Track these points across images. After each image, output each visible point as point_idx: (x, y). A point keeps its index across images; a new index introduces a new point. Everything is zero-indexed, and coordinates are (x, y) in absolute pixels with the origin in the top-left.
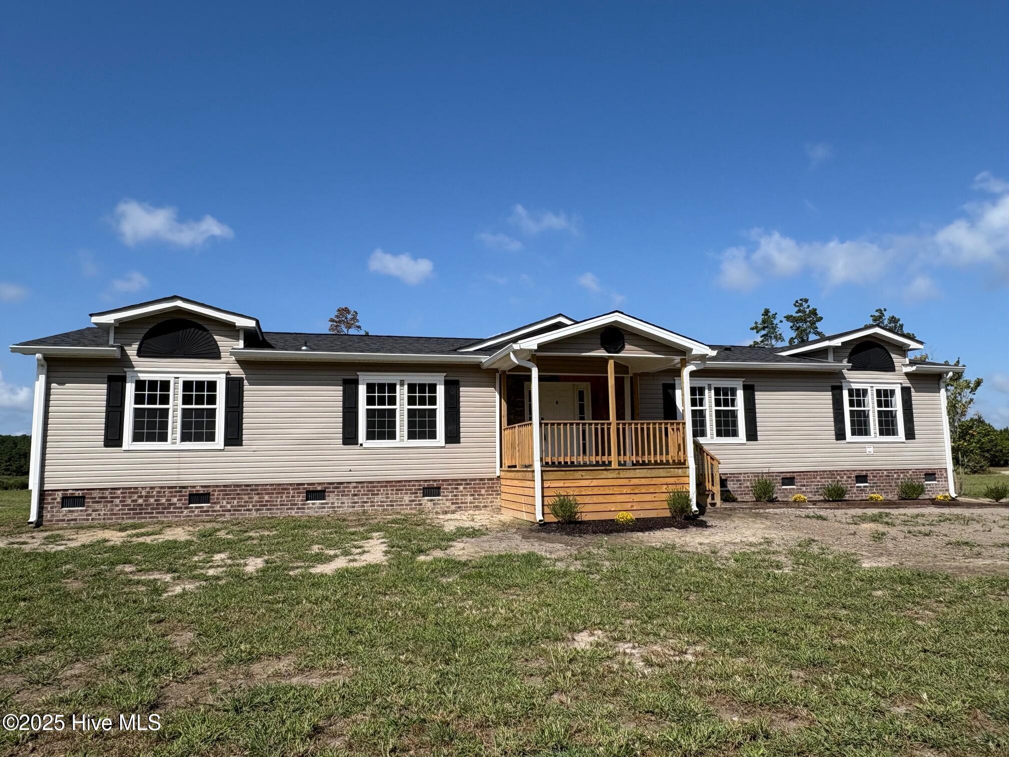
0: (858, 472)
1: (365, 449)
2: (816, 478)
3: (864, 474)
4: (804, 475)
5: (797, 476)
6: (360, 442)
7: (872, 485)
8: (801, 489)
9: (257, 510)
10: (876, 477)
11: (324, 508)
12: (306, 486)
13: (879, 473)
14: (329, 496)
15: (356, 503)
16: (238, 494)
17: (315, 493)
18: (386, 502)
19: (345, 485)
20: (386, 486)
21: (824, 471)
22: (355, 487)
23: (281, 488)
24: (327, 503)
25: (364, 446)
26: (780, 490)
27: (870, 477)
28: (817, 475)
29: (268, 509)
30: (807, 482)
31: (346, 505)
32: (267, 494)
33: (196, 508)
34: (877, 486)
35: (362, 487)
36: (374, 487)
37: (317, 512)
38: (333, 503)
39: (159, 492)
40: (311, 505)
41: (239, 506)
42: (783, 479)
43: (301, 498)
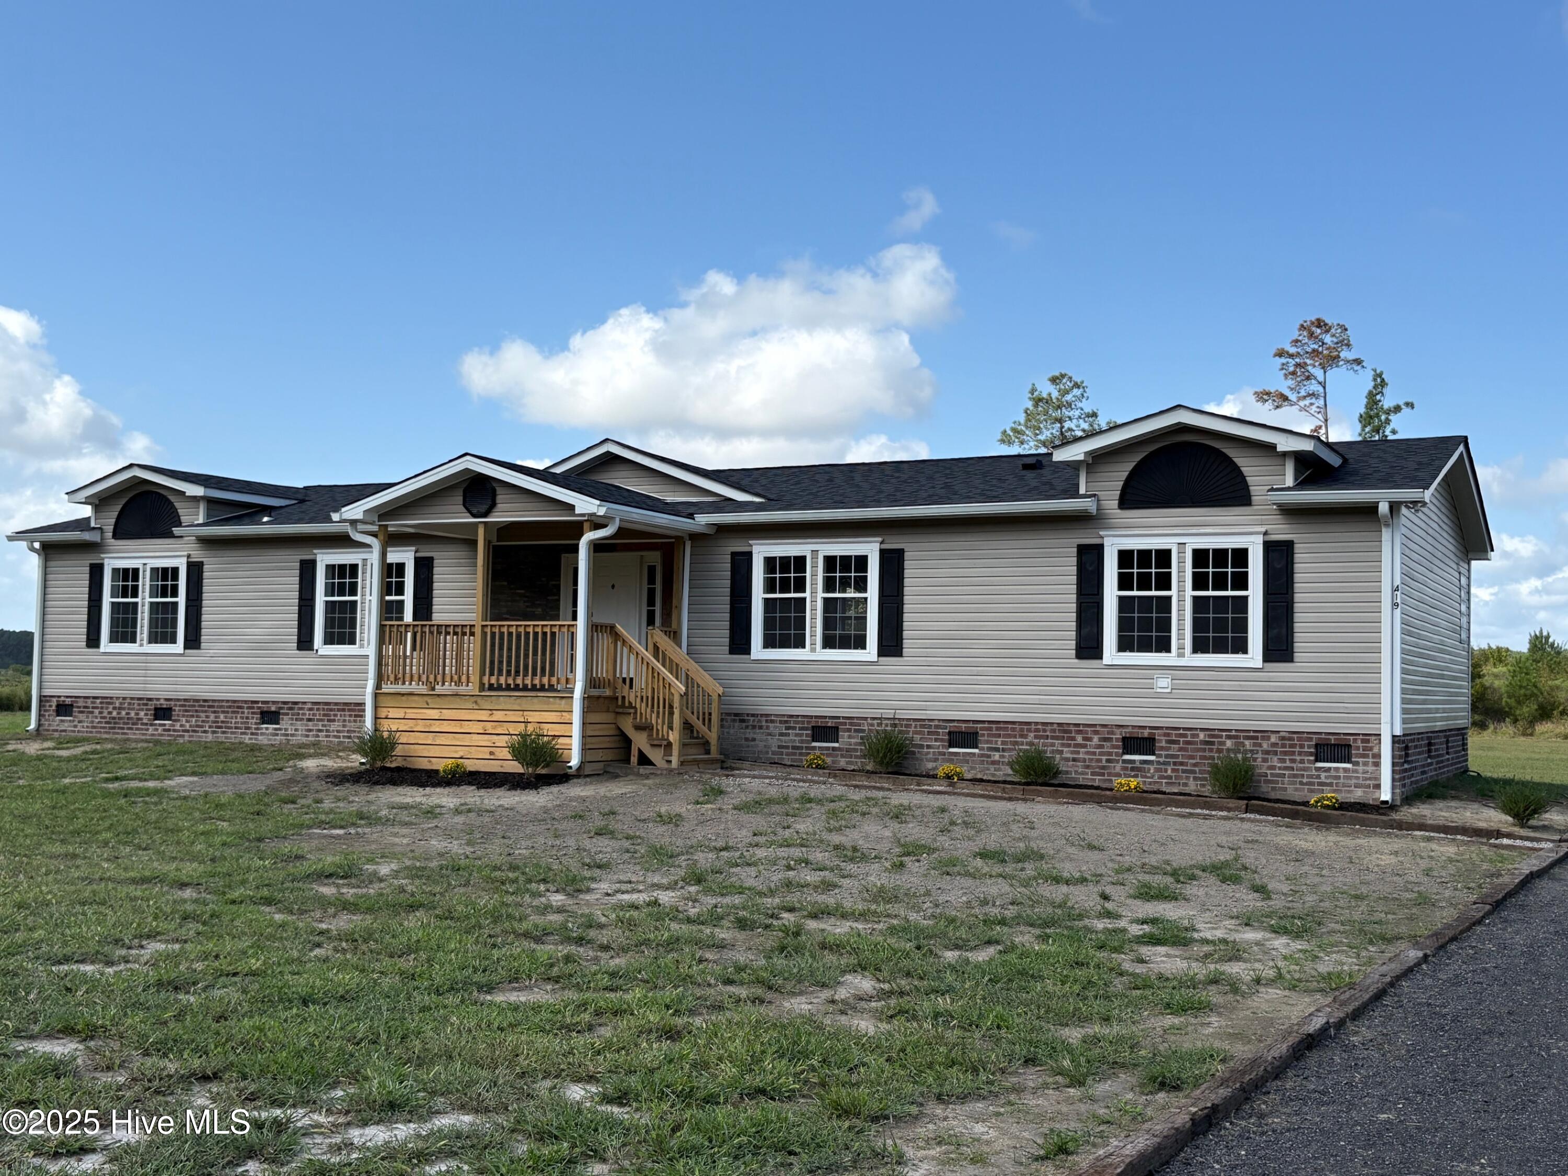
0: (1130, 730)
1: (322, 656)
2: (1025, 736)
3: (1146, 735)
4: (997, 729)
5: (982, 729)
6: (315, 648)
7: (1161, 760)
8: (989, 756)
9: (214, 732)
10: (1177, 742)
11: (277, 735)
12: (260, 705)
13: (1185, 736)
14: (283, 719)
15: (310, 730)
16: (196, 711)
17: (270, 715)
18: (343, 731)
19: (300, 706)
20: (343, 710)
21: (1044, 724)
22: (310, 709)
23: (236, 706)
24: (280, 729)
25: (319, 653)
26: (944, 754)
27: (1160, 741)
28: (1029, 730)
29: (224, 733)
30: (1003, 743)
31: (300, 733)
32: (223, 712)
33: (160, 725)
34: (1175, 764)
35: (318, 709)
36: (331, 710)
37: (270, 740)
38: (286, 730)
39: (130, 704)
40: (264, 731)
41: (197, 726)
42: (950, 733)
43: (254, 721)
